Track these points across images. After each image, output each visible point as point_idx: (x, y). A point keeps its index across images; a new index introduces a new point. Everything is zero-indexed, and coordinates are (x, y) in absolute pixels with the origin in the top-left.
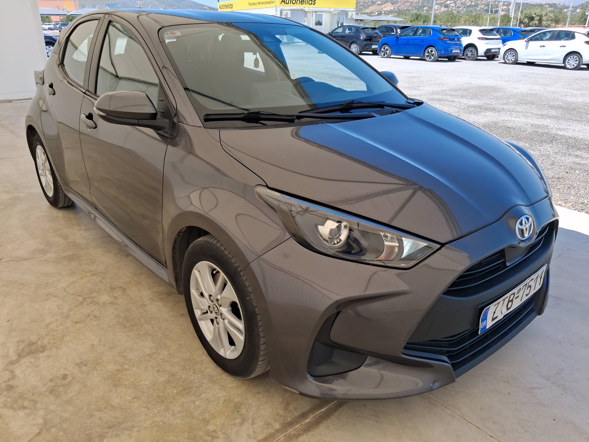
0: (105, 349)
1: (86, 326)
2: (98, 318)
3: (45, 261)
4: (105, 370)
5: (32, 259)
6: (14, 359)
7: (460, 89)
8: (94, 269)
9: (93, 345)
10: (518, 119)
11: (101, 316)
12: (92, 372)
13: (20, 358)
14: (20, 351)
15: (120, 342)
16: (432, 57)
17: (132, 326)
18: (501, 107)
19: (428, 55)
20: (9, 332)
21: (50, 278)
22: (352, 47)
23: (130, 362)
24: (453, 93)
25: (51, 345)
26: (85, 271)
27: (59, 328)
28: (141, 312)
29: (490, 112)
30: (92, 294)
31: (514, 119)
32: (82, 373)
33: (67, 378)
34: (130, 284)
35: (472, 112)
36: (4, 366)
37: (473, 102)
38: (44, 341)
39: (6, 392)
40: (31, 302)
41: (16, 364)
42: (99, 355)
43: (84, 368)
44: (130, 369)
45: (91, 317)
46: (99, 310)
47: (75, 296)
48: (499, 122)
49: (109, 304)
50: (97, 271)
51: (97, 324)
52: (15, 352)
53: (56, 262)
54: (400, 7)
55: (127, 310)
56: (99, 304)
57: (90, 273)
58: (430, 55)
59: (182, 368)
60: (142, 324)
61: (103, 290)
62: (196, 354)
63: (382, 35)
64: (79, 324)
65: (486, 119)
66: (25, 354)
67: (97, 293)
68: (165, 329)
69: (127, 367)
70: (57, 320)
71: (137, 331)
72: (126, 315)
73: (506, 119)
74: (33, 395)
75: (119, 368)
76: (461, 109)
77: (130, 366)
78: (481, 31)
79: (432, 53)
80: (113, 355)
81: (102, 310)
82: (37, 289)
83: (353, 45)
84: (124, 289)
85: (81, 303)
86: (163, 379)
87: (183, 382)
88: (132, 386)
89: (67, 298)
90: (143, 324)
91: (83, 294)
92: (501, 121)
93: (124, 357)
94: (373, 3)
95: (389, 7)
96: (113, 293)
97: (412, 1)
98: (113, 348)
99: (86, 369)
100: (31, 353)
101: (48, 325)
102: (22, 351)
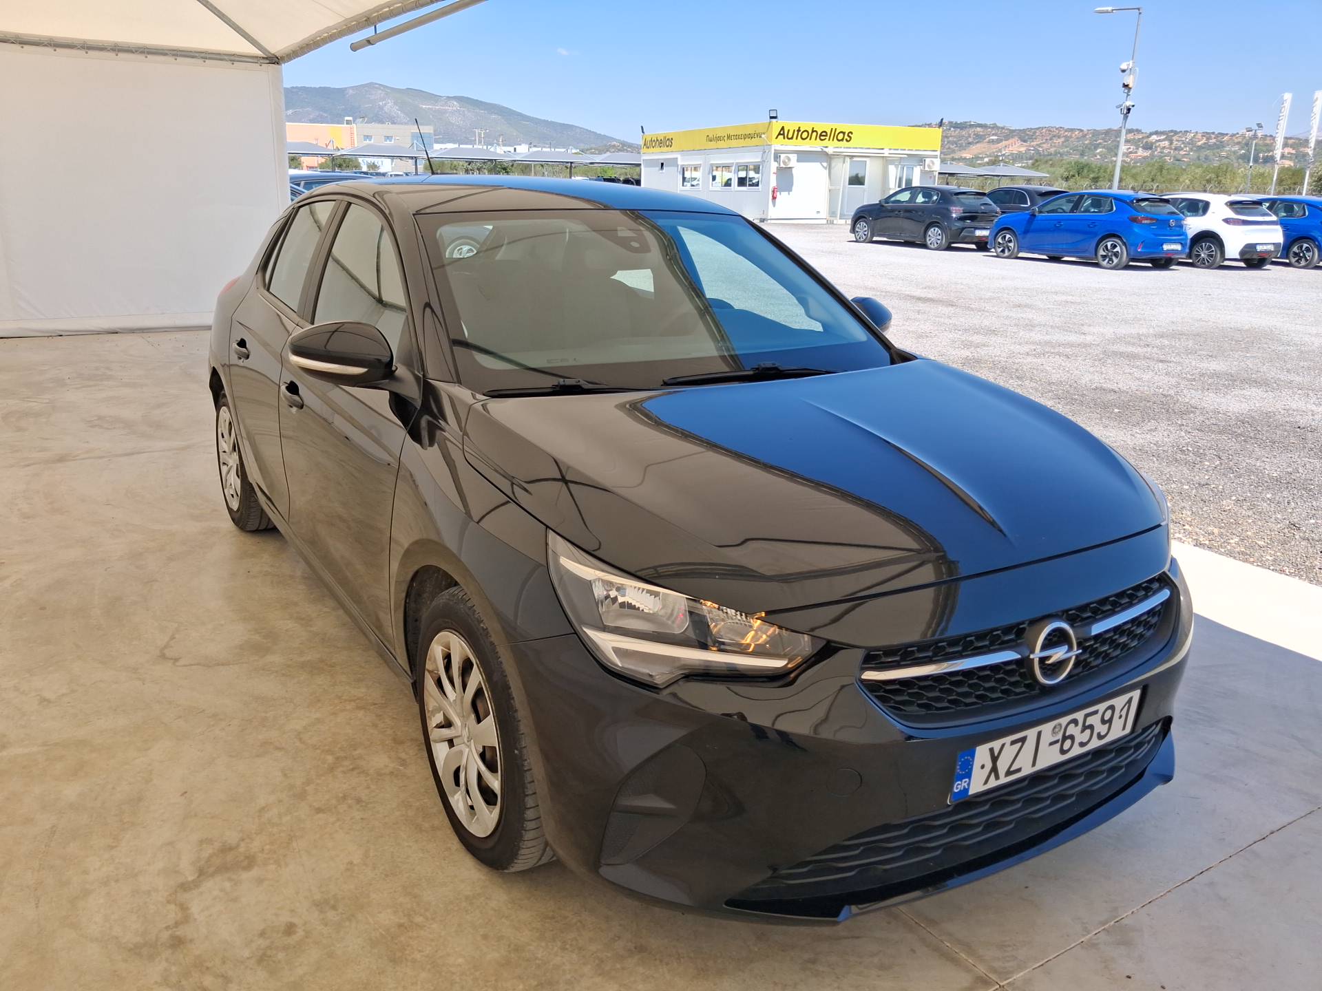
0: (377, 875)
2: (364, 804)
3: (263, 670)
4: (372, 922)
5: (237, 664)
6: (190, 879)
7: (1180, 334)
8: (361, 695)
9: (351, 863)
11: (371, 801)
12: (347, 923)
13: (201, 878)
14: (203, 862)
15: (408, 863)
16: (1114, 258)
19: (1104, 254)
20: (184, 819)
21: (271, 708)
22: (930, 233)
23: (427, 910)
25: (266, 856)
26: (343, 698)
27: (286, 819)
29: (1253, 389)
30: (355, 750)
31: (1314, 408)
32: (326, 925)
33: (295, 933)
35: (1210, 388)
36: (168, 893)
37: (1214, 365)
38: (251, 846)
39: (170, 951)
40: (231, 756)
41: (193, 891)
42: (362, 888)
43: (331, 915)
44: (425, 926)
45: (350, 802)
46: (368, 787)
47: (318, 751)
48: (1276, 413)
49: (389, 774)
50: (366, 700)
51: (362, 819)
52: (192, 863)
53: (283, 675)
54: (1040, 147)
56: (368, 775)
57: (353, 703)
58: (1110, 254)
59: (537, 934)
61: (378, 743)
63: (998, 209)
64: (325, 815)
65: (1245, 406)
66: (212, 870)
67: (366, 748)
69: (418, 919)
70: (280, 801)
73: (1294, 406)
74: (224, 963)
75: (404, 920)
76: (1183, 379)
77: (427, 919)
78: (1232, 204)
79: (1115, 250)
80: (392, 891)
81: (373, 787)
82: (243, 730)
83: (932, 229)
85: (332, 769)
86: (496, 955)
87: (539, 966)
88: (429, 966)
89: (303, 755)
91: (337, 749)
92: (1282, 412)
93: (415, 897)
94: (979, 138)
95: (1016, 147)
96: (397, 752)
97: (1069, 134)
98: (392, 874)
99: (334, 917)
100: (224, 869)
101: (262, 810)
102: (207, 862)
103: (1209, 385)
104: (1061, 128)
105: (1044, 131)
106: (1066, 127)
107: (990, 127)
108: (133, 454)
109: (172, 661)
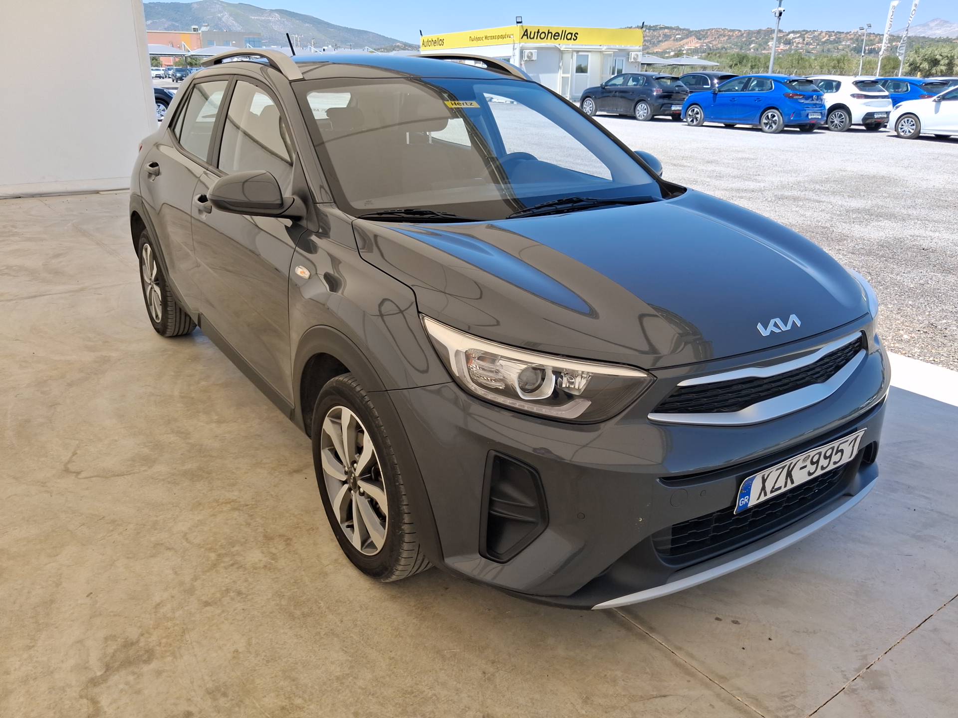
0: (259, 661)
1: (223, 611)
2: (244, 596)
3: (152, 478)
4: (259, 707)
5: (130, 474)
6: (99, 674)
7: (827, 180)
8: (235, 498)
9: (236, 651)
10: (937, 234)
11: (250, 592)
12: (237, 709)
13: (108, 673)
14: (109, 658)
15: (285, 648)
16: (773, 125)
17: (304, 615)
18: (904, 211)
19: (766, 122)
20: (91, 618)
21: (161, 513)
22: (638, 108)
23: (304, 692)
24: (818, 187)
25: (163, 649)
26: (220, 500)
27: (177, 614)
28: (319, 587)
29: (886, 221)
30: (233, 547)
31: (931, 234)
32: (218, 712)
34: (298, 529)
35: (855, 221)
36: (80, 689)
37: (855, 203)
38: (149, 640)
40: (128, 558)
41: (102, 686)
42: (248, 674)
43: (222, 701)
44: (304, 707)
45: (232, 594)
46: (246, 581)
47: (203, 550)
48: (905, 239)
49: (263, 568)
50: (239, 502)
51: (243, 609)
52: (99, 659)
53: (169, 483)
54: (711, 44)
55: (295, 582)
56: (245, 569)
57: (229, 506)
58: (770, 122)
60: (322, 613)
61: (252, 540)
62: (424, 681)
63: (688, 89)
64: (212, 608)
65: (881, 234)
66: (117, 664)
67: (242, 545)
68: (363, 625)
69: (298, 701)
70: (173, 597)
71: (314, 626)
72: (294, 592)
73: (917, 234)
75: (285, 703)
76: (835, 214)
77: (305, 701)
78: (857, 83)
79: (774, 119)
80: (273, 675)
81: (251, 580)
82: (138, 533)
83: (640, 105)
84: (288, 539)
85: (214, 565)
89: (189, 554)
90: (325, 612)
91: (217, 547)
92: (910, 238)
93: (294, 680)
94: (667, 37)
95: (693, 43)
96: (268, 547)
97: (731, 34)
98: (272, 659)
99: (225, 704)
100: (127, 663)
101: (158, 606)
102: (112, 657)
103: (853, 218)
104: (725, 29)
105: (713, 31)
106: (729, 29)
107: (674, 29)
108: (35, 297)
109: (75, 474)
